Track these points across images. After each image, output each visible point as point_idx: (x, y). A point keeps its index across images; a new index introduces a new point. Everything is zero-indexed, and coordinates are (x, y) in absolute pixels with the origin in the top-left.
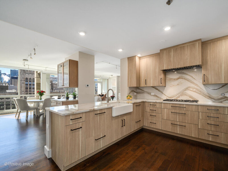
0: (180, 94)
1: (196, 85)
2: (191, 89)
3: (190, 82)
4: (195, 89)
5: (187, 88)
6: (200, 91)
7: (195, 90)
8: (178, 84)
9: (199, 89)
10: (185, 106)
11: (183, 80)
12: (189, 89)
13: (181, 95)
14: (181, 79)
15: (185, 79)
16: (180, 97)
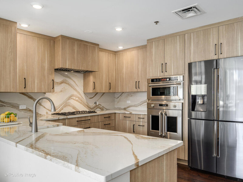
0: (63, 105)
1: (78, 93)
2: (74, 98)
3: (73, 88)
4: (77, 97)
5: (71, 97)
6: (81, 100)
7: (77, 99)
8: (61, 91)
9: (81, 97)
10: (89, 118)
11: (67, 85)
12: (72, 97)
13: (65, 106)
14: (65, 84)
15: (68, 84)
16: (64, 108)
